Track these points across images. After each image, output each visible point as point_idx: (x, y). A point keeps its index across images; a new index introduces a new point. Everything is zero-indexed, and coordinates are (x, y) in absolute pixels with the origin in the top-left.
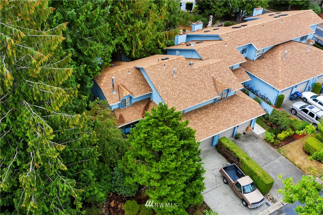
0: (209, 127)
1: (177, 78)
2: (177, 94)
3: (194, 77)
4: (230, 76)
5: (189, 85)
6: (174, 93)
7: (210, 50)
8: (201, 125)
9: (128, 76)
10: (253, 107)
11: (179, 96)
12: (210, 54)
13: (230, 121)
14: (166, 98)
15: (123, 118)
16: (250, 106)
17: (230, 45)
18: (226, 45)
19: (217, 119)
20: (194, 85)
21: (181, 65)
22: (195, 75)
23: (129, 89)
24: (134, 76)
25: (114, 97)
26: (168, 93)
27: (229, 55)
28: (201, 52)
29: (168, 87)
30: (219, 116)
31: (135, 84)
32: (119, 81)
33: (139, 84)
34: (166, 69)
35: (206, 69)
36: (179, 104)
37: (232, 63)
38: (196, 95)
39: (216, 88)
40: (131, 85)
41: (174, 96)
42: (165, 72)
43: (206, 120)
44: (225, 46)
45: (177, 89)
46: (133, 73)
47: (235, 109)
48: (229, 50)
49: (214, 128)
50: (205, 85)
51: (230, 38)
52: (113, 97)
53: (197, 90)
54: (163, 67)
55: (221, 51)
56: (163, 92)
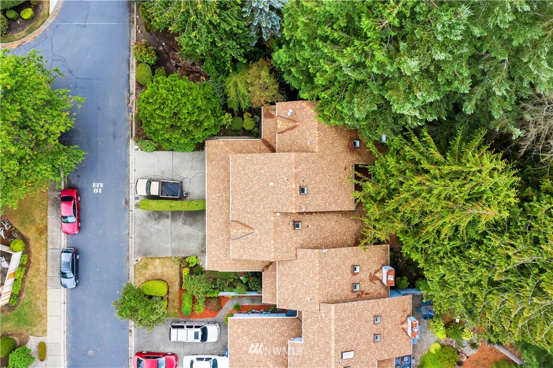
0: (215, 194)
1: (268, 185)
2: (248, 173)
3: (262, 207)
4: (249, 252)
5: (254, 193)
6: (251, 171)
7: (310, 270)
8: (219, 187)
9: (306, 139)
10: (217, 261)
11: (247, 174)
12: (303, 265)
13: (212, 221)
14: (248, 159)
15: (269, 117)
16: (219, 258)
17: (308, 305)
18: (309, 298)
19: (220, 209)
20: (252, 200)
21: (282, 201)
22: (264, 210)
23: (288, 132)
24: (303, 147)
25: (284, 111)
26: (253, 163)
27: (294, 290)
28: (310, 255)
29: (261, 169)
30: (222, 213)
31: (293, 142)
32: (302, 126)
33: (291, 148)
34: (282, 178)
35: (267, 229)
36: (238, 169)
37: (280, 284)
38: (241, 194)
39: (241, 223)
40: (293, 137)
41: (249, 168)
42: (279, 175)
43: (222, 195)
44: (309, 296)
45: (254, 177)
46: (308, 147)
47: (222, 237)
48: (300, 296)
49: (212, 199)
50: (248, 213)
51: (321, 317)
52: (284, 109)
53: (246, 199)
54: (286, 177)
55: (303, 285)
56: (256, 158)
